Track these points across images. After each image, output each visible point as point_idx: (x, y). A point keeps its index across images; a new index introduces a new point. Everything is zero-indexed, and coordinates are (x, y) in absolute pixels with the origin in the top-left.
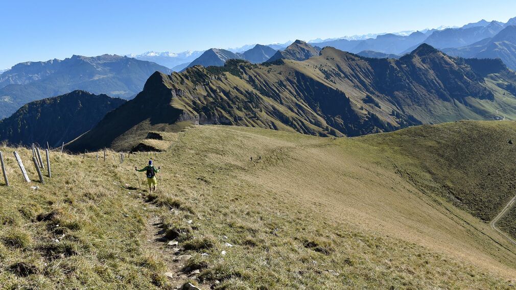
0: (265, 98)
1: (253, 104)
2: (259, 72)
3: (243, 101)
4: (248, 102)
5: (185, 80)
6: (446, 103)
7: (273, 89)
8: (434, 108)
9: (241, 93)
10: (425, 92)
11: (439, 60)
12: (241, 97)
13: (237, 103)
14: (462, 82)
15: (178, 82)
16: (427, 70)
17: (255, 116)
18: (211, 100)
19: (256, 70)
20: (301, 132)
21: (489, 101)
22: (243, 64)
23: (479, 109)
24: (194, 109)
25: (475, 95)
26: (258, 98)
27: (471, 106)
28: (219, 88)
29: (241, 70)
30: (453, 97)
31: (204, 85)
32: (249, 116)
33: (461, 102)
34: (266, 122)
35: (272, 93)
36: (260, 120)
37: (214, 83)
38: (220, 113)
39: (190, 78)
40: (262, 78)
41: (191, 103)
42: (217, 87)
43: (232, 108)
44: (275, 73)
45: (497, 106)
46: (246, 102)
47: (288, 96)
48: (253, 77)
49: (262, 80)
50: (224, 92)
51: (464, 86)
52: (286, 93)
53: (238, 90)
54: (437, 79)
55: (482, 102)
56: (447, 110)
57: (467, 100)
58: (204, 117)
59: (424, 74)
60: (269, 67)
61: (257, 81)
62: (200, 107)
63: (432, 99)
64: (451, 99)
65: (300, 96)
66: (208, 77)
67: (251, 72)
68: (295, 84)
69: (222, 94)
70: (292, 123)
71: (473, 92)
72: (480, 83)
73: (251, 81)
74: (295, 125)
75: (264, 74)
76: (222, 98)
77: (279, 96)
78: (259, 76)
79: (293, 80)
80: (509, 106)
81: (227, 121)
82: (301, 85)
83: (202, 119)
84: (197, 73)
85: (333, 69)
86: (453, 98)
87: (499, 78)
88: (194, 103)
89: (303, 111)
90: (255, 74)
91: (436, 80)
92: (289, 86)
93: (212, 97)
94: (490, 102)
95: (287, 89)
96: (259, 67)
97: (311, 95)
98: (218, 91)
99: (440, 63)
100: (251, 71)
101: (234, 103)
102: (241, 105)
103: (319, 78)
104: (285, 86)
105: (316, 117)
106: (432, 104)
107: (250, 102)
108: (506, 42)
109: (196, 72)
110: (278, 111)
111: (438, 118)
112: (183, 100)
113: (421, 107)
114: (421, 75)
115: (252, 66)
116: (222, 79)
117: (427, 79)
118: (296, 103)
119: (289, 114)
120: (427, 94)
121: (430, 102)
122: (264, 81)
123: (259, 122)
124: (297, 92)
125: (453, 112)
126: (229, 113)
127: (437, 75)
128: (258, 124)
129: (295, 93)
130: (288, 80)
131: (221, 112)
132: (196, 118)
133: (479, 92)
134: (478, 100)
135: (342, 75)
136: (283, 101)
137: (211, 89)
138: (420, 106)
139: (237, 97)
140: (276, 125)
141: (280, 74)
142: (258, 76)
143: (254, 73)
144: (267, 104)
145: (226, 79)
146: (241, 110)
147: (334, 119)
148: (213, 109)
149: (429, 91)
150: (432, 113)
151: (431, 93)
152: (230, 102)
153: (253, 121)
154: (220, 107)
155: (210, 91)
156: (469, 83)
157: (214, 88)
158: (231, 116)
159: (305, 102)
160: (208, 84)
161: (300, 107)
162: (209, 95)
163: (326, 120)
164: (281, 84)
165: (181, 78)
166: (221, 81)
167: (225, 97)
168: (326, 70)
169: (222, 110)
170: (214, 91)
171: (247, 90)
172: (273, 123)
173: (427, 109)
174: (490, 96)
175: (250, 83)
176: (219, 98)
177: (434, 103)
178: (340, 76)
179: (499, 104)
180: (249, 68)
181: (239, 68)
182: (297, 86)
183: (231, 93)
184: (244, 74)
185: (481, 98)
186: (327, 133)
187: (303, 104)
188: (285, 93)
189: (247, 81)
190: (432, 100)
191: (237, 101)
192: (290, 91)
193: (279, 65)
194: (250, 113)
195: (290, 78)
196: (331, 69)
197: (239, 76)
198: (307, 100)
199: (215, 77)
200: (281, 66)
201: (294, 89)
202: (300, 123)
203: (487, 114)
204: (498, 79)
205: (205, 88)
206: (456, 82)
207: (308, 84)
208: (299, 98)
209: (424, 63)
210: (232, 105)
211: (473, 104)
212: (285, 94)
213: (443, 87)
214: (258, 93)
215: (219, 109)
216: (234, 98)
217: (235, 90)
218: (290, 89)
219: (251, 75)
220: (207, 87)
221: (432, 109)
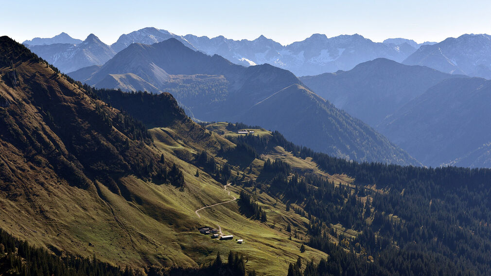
6: (78, 191)
8: (52, 205)
10: (21, 162)
11: (47, 81)
14: (108, 140)
16: (21, 104)
21: (173, 188)
23: (160, 208)
25: (143, 173)
27: (139, 200)
30: (94, 175)
33: (114, 191)
45: (195, 202)
51: (116, 151)
54: (47, 128)
55: (161, 189)
56: (85, 209)
57: (127, 185)
59: (13, 113)
63: (42, 180)
64: (89, 181)
71: (138, 165)
72: (147, 146)
80: (219, 201)
86: (94, 181)
87: (176, 138)
91: (46, 133)
94: (177, 191)
99: (50, 88)
106: (44, 193)
108: (134, 76)
111: (65, 231)
113: (15, 201)
114: (6, 116)
117: (21, 126)
120: (27, 167)
121: (37, 188)
125: (98, 214)
127: (46, 119)
133: (151, 166)
134: (153, 186)
138: (13, 197)
149: (30, 159)
150: (47, 218)
151: (39, 163)
156: (126, 143)
173: (33, 207)
174: (175, 178)
177: (49, 193)
179: (197, 198)
185: (158, 180)
190: (42, 184)
203: (180, 221)
204: (173, 141)
206: (94, 138)
209: (10, 84)
211: (145, 196)
213: (67, 152)
221: (47, 208)
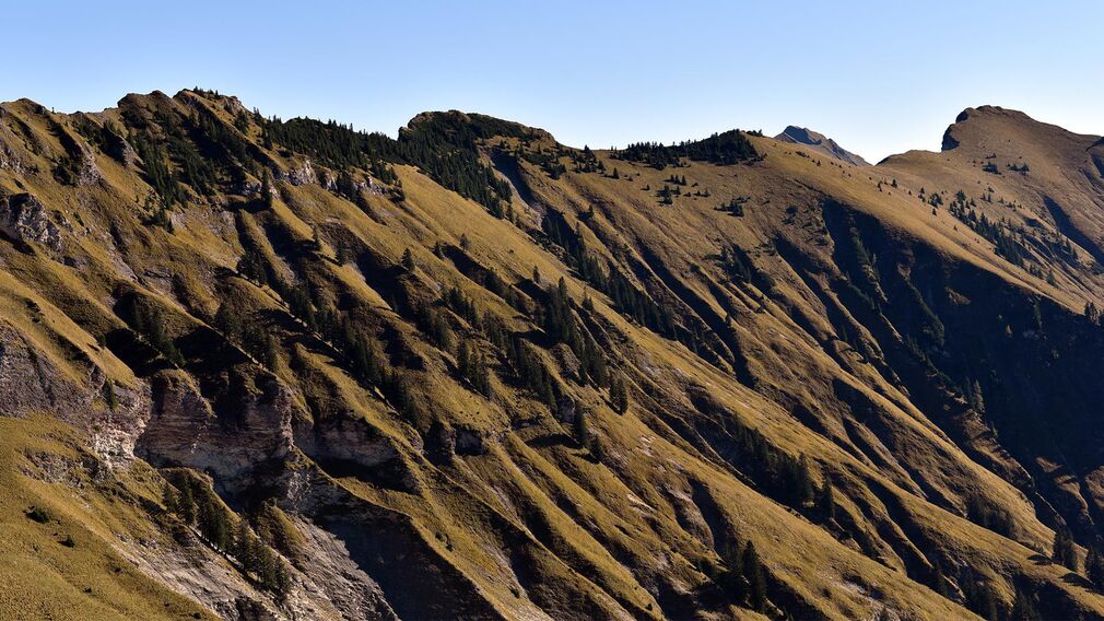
0: (644, 339)
1: (569, 356)
2: (609, 195)
3: (494, 328)
4: (534, 336)
5: (96, 161)
7: (689, 296)
9: (490, 282)
12: (487, 303)
13: (454, 339)
15: (38, 160)
17: (578, 437)
18: (268, 298)
19: (589, 179)
20: (891, 562)
22: (514, 142)
24: (116, 342)
26: (599, 329)
28: (341, 237)
29: (499, 176)
31: (233, 207)
32: (531, 432)
34: (652, 478)
35: (688, 319)
36: (616, 467)
37: (309, 203)
38: (319, 393)
39: (131, 155)
40: (626, 225)
41: (104, 306)
42: (324, 227)
43: (416, 363)
44: (705, 205)
46: (515, 337)
47: (785, 335)
48: (571, 218)
49: (623, 240)
50: (369, 263)
52: (774, 325)
53: (466, 265)
58: (189, 404)
60: (669, 171)
61: (592, 243)
62: (170, 330)
65: (861, 348)
66: (265, 161)
67: (561, 194)
68: (829, 271)
69: (352, 275)
70: (824, 498)
73: (555, 233)
74: (843, 515)
75: (637, 205)
76: (347, 299)
77: (730, 336)
78: (608, 216)
79: (812, 248)
81: (371, 455)
82: (860, 278)
83: (173, 419)
84: (196, 134)
85: (1031, 222)
88: (126, 300)
89: (885, 434)
90: (585, 205)
92: (791, 282)
93: (277, 284)
95: (780, 299)
96: (610, 166)
97: (926, 341)
98: (328, 250)
100: (561, 183)
101: (435, 336)
102: (482, 350)
103: (964, 246)
104: (764, 282)
105: (970, 475)
107: (546, 341)
109: (187, 122)
110: (732, 420)
112: (41, 278)
115: (565, 161)
116: (370, 195)
118: (838, 384)
119: (799, 442)
122: (639, 243)
123: (601, 473)
124: (835, 316)
126: (394, 394)
128: (594, 491)
129: (827, 326)
130: (782, 246)
131: (332, 387)
132: (109, 398)
135: (1085, 257)
136: (755, 366)
137: (280, 235)
139: (454, 300)
140: (721, 500)
141: (735, 210)
142: (598, 217)
143: (576, 197)
144: (657, 373)
145: (398, 198)
146: (480, 388)
147: (1084, 490)
148: (264, 353)
152: (407, 328)
153: (565, 466)
154: (327, 352)
155: (269, 250)
157: (304, 230)
158: (405, 411)
159: (889, 379)
160: (261, 205)
161: (862, 408)
162: (254, 265)
163: (1031, 497)
164: (739, 266)
165: (66, 141)
166: (362, 204)
167: (371, 296)
168: (992, 220)
169: (337, 375)
170: (297, 251)
171: (529, 276)
172: (700, 491)
175: (547, 247)
176: (329, 295)
178: (1071, 259)
180: (546, 168)
181: (485, 161)
182: (836, 285)
183: (419, 273)
184: (516, 197)
186: (1067, 578)
187: (879, 390)
188: (763, 319)
189: (531, 232)
191: (457, 327)
192: (796, 314)
193: (730, 162)
194: (542, 409)
195: (794, 235)
196: (1019, 222)
197: (482, 199)
198: (898, 367)
199: (322, 179)
200: (740, 167)
201: (819, 304)
202: (879, 507)
205: (241, 226)
207: (905, 273)
208: (856, 357)
210: (420, 348)
212: (766, 327)
214: (601, 305)
215: (317, 361)
216: (438, 304)
217: (449, 264)
218: (799, 300)
219: (561, 207)
220: (248, 218)
